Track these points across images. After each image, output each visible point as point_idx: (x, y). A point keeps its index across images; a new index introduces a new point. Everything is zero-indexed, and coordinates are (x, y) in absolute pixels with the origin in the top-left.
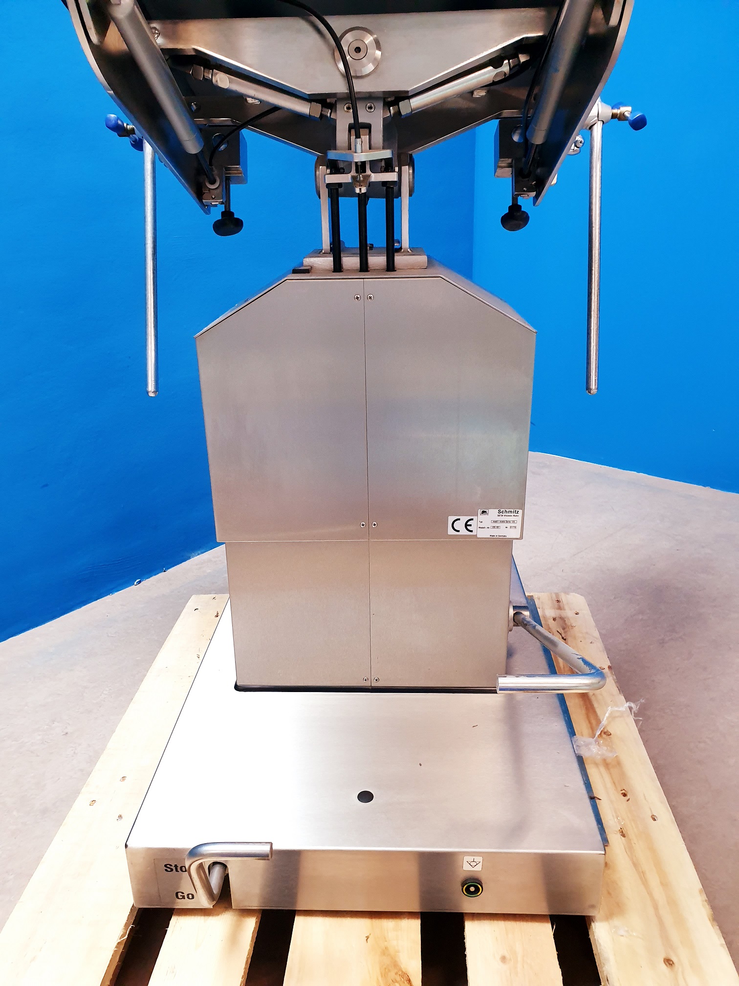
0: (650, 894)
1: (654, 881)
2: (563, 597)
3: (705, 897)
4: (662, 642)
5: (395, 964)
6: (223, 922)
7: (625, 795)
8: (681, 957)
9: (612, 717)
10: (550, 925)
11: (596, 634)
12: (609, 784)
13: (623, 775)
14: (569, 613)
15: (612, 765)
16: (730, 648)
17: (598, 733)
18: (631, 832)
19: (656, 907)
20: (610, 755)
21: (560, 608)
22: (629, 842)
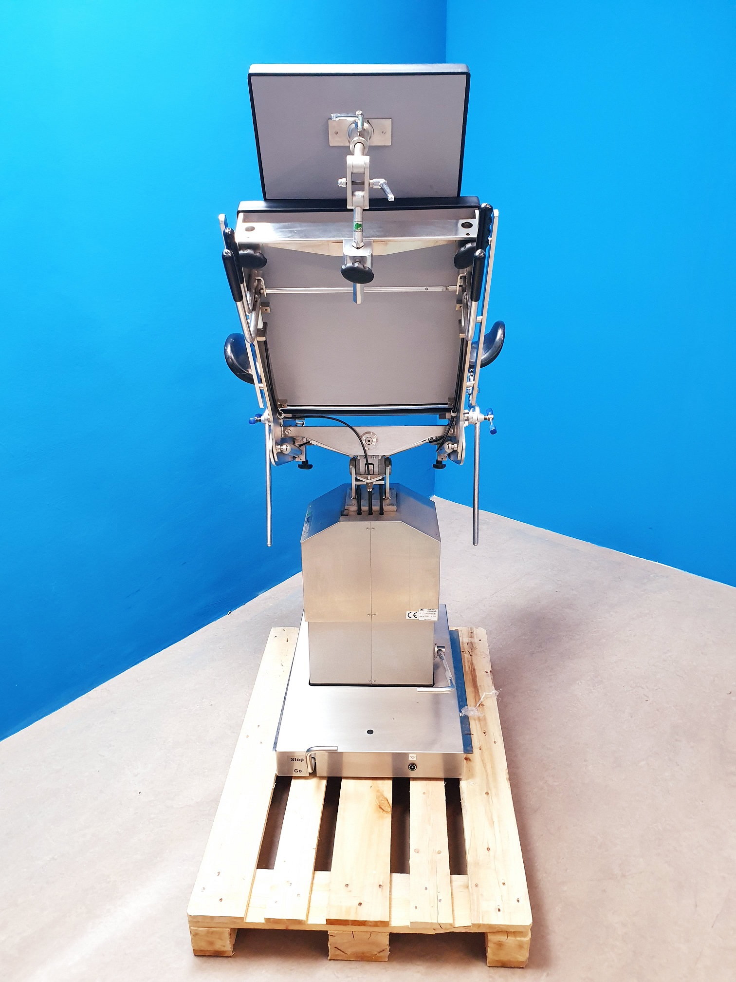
0: (486, 771)
1: (489, 766)
2: (474, 631)
3: (507, 771)
4: (532, 654)
5: (382, 795)
6: (313, 781)
7: (485, 733)
8: (493, 792)
9: (486, 697)
10: (444, 782)
11: (488, 653)
12: (479, 728)
13: (486, 724)
14: (476, 640)
15: (482, 720)
16: (569, 657)
17: (478, 705)
18: (483, 749)
19: (487, 776)
20: (481, 716)
21: (472, 637)
22: (482, 752)
